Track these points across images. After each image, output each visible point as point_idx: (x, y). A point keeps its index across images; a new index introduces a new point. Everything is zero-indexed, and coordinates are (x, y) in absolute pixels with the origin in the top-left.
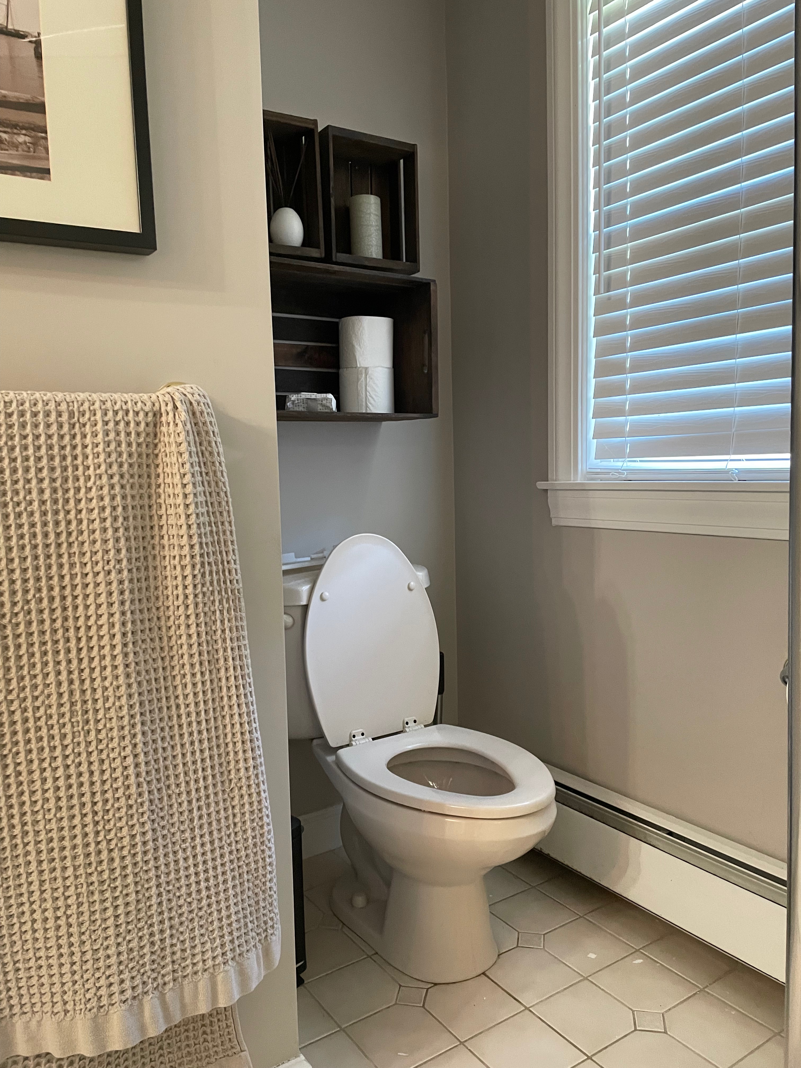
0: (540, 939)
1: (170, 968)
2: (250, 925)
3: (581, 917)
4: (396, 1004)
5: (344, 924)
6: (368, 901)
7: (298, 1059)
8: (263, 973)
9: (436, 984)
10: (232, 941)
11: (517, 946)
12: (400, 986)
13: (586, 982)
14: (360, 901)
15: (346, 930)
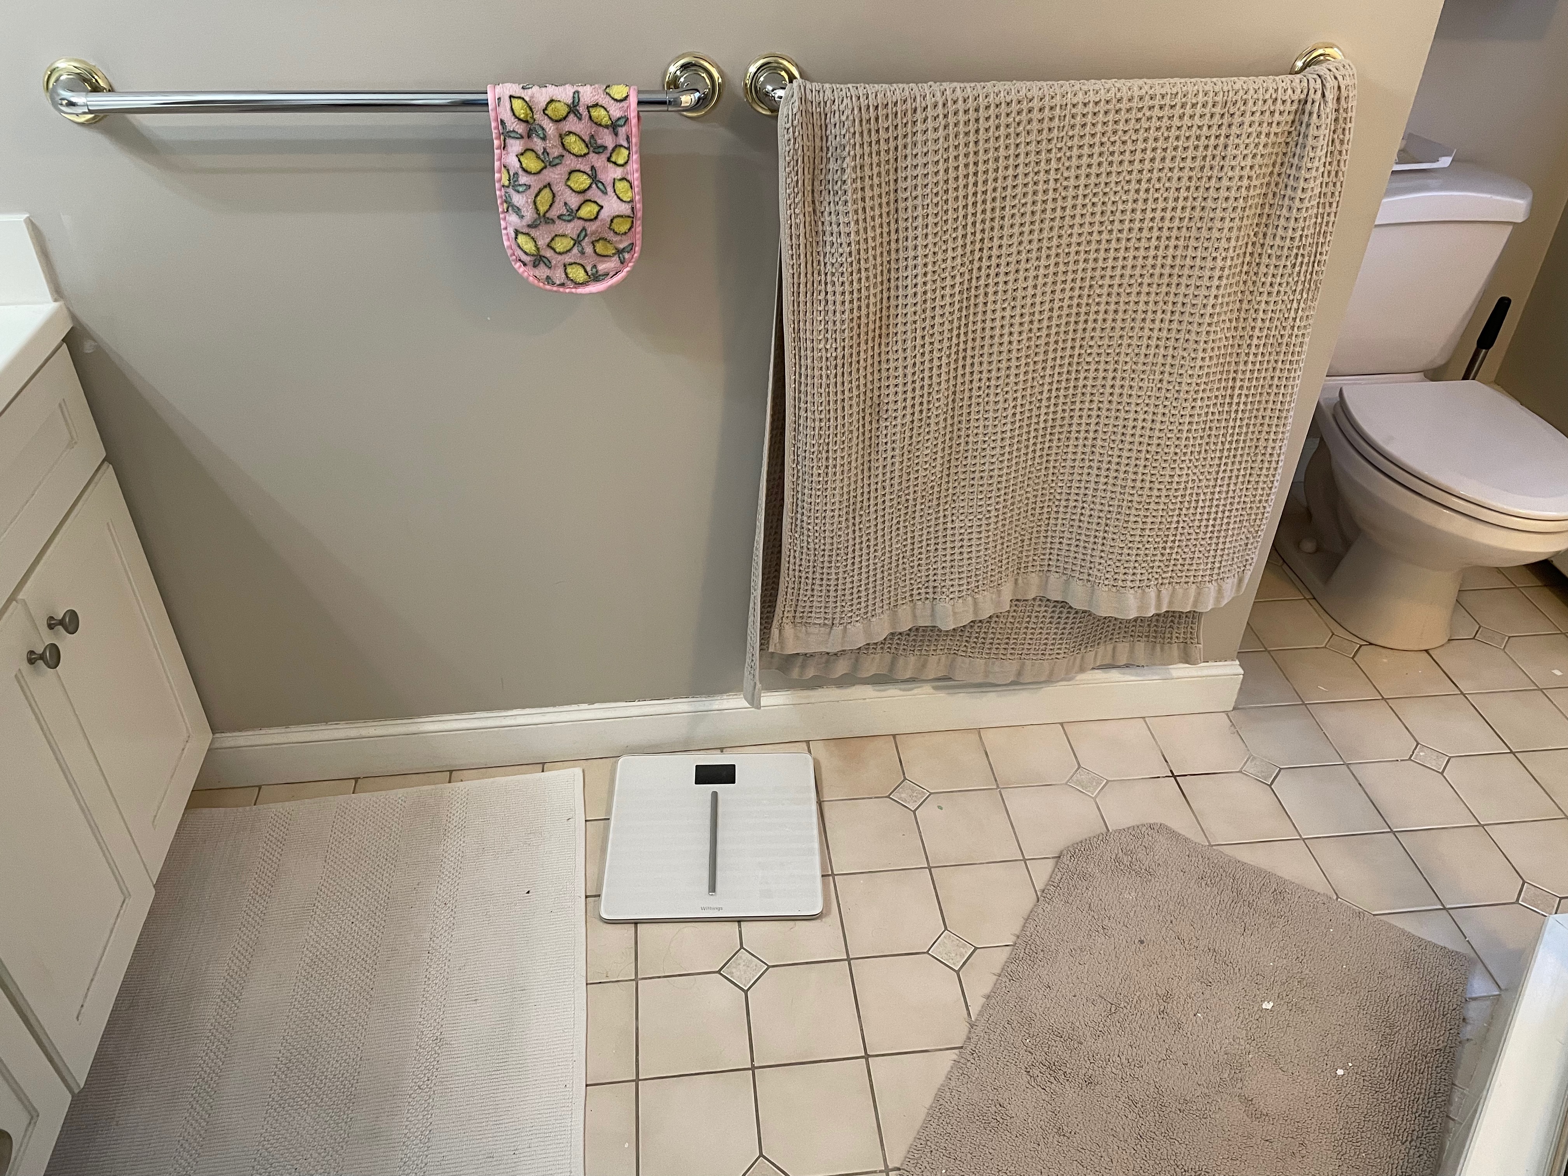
0: (1504, 639)
1: (1169, 574)
2: (1236, 560)
3: (1562, 633)
4: (1325, 647)
5: (1284, 561)
6: (1318, 550)
7: (1234, 663)
8: (1233, 595)
9: (1371, 644)
10: (1219, 568)
11: (1474, 638)
12: (1333, 634)
13: (1540, 692)
14: (1309, 546)
15: (1285, 566)
